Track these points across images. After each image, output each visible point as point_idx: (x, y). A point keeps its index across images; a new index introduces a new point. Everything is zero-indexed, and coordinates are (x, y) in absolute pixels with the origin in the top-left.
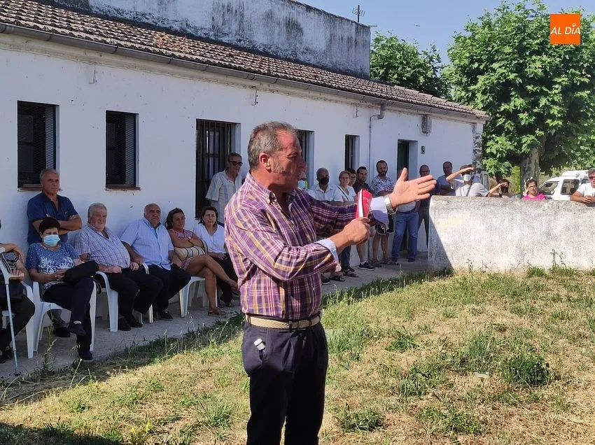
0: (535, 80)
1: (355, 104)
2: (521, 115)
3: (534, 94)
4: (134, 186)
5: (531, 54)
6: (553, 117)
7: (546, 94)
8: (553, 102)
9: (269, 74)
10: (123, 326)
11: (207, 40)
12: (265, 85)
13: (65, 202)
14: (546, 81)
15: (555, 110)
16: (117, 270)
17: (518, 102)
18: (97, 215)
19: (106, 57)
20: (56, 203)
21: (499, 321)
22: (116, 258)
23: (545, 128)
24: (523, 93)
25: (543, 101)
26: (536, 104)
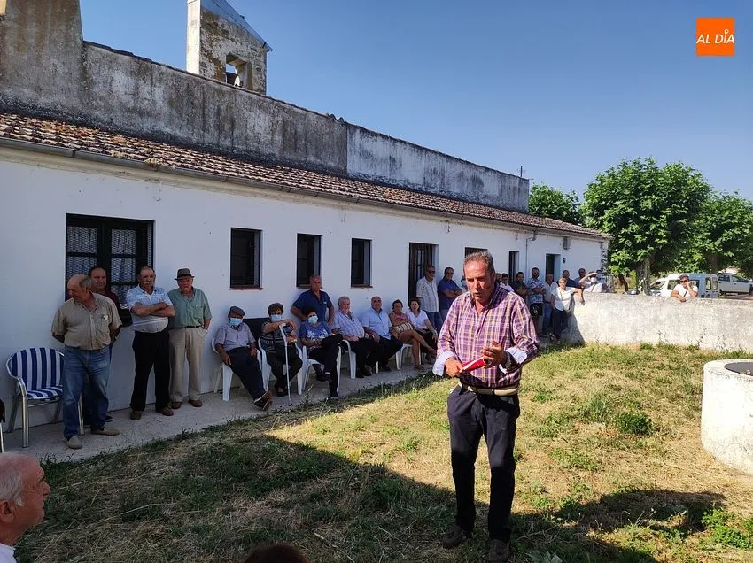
0: (646, 212)
1: (516, 231)
2: (636, 236)
3: (646, 221)
4: (369, 286)
5: (644, 195)
6: (660, 238)
7: (655, 222)
8: (660, 227)
9: (457, 213)
10: (359, 375)
11: (420, 192)
12: (455, 220)
13: (324, 295)
14: (655, 212)
15: (662, 232)
16: (356, 339)
17: (635, 227)
18: (344, 303)
19: (352, 205)
20: (319, 297)
21: (615, 383)
22: (356, 332)
23: (655, 245)
24: (637, 220)
25: (653, 227)
26: (648, 228)
